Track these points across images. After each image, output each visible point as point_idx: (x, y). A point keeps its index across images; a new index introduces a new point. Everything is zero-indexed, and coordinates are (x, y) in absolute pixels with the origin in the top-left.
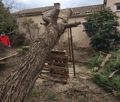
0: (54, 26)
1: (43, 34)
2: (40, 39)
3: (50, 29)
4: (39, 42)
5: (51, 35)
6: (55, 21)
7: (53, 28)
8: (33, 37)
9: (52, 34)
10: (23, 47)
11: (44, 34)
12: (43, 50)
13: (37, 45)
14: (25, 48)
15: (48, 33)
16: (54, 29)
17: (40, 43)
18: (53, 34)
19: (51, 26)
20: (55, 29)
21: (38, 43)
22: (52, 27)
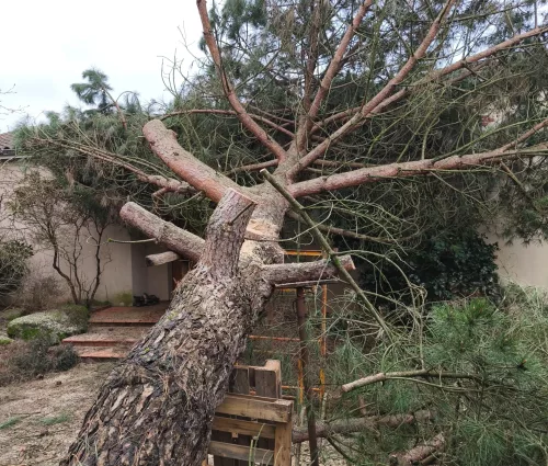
0: (223, 281)
1: (167, 330)
2: (151, 367)
3: (202, 299)
4: (148, 391)
5: (211, 335)
6: (229, 255)
7: (220, 295)
8: (72, 261)
9: (215, 331)
10: (14, 322)
11: (172, 333)
12: (169, 447)
13: (132, 406)
14: (25, 325)
15: (196, 324)
16: (223, 298)
17: (149, 398)
18: (221, 329)
19: (209, 282)
20: (227, 299)
21: (139, 395)
22: (211, 286)
